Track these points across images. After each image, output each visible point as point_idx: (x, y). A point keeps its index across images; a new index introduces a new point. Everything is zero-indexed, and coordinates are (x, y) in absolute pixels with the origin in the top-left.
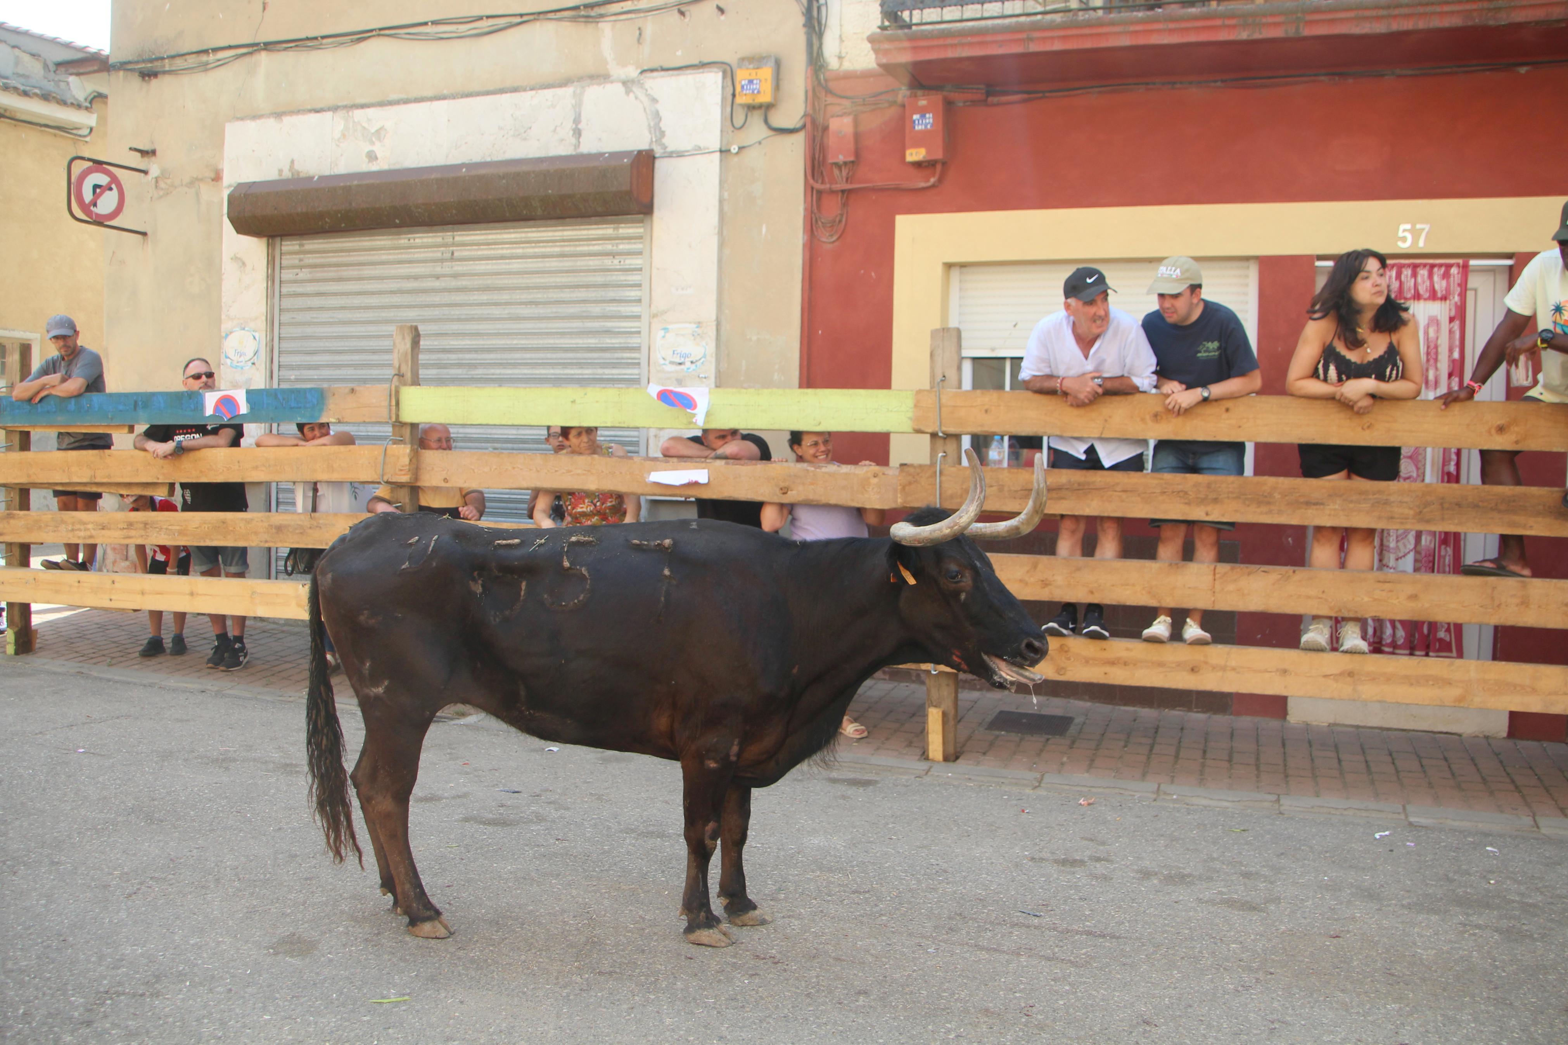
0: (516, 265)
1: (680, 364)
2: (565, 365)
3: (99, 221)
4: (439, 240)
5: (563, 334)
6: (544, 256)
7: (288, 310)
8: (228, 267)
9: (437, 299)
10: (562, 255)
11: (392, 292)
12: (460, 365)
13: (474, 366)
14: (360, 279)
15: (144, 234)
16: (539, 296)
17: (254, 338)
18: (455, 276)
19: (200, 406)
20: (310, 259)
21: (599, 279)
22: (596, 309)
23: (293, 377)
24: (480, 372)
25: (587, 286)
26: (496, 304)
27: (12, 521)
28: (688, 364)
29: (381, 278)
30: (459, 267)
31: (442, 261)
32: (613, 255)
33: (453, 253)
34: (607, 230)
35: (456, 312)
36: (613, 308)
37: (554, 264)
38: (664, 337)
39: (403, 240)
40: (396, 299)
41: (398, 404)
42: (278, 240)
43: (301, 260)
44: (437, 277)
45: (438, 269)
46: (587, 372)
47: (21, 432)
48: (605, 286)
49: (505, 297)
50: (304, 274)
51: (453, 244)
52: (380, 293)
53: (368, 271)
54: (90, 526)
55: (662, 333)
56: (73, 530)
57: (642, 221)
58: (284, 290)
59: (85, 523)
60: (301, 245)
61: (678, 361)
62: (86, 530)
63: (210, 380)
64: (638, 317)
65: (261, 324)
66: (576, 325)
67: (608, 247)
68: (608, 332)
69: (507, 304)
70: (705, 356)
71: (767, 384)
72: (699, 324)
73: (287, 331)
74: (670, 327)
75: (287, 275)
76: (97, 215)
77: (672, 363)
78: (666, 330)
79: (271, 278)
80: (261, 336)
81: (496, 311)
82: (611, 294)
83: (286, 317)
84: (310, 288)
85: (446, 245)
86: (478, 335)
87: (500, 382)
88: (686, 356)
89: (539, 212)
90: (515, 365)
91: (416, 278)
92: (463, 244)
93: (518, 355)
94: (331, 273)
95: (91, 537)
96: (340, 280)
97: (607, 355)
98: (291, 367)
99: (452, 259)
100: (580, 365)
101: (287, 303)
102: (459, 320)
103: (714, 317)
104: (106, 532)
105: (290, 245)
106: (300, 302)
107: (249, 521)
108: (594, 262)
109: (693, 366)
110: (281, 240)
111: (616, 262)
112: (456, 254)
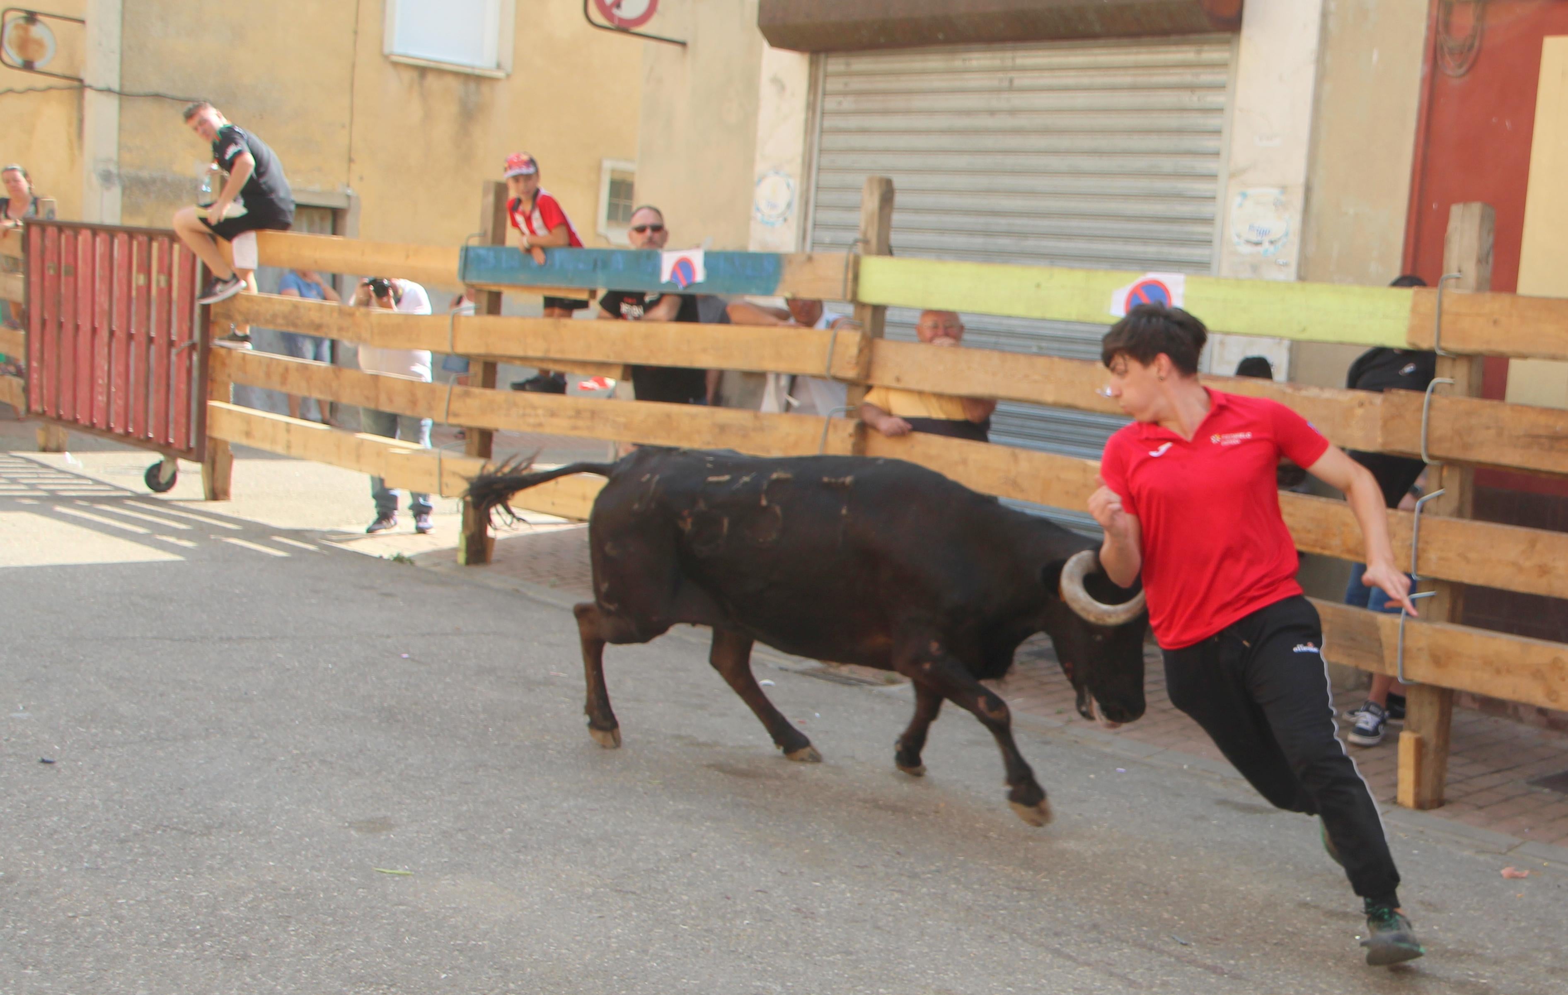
0: (1081, 100)
1: (1258, 244)
2: (1127, 239)
3: (624, 27)
4: (997, 63)
5: (1126, 197)
6: (1114, 88)
7: (830, 151)
8: (767, 90)
9: (989, 142)
10: (1134, 88)
11: (943, 132)
12: (1008, 233)
13: (1023, 235)
14: (907, 112)
15: (683, 44)
16: (1103, 143)
17: (788, 186)
18: (1013, 112)
19: (656, 270)
20: (857, 84)
21: (1174, 121)
22: (1167, 164)
23: (827, 240)
24: (1030, 244)
25: (1159, 131)
26: (1055, 152)
27: (469, 401)
28: (1266, 245)
29: (931, 112)
30: (1018, 100)
31: (999, 90)
32: (1192, 88)
33: (1011, 81)
34: (1185, 54)
35: (1010, 161)
36: (1186, 163)
37: (1124, 99)
38: (1241, 206)
39: (958, 61)
40: (945, 141)
41: (856, 278)
42: (822, 56)
43: (846, 84)
44: (992, 112)
45: (995, 102)
46: (1151, 250)
47: (491, 293)
48: (1180, 131)
49: (1065, 142)
50: (848, 103)
51: (1014, 69)
52: (928, 132)
53: (918, 102)
54: (540, 412)
55: (1238, 200)
56: (524, 415)
57: (1228, 42)
58: (828, 123)
59: (534, 408)
60: (848, 64)
61: (1254, 238)
62: (537, 416)
63: (657, 236)
64: (1212, 177)
65: (796, 167)
66: (1143, 184)
67: (1188, 77)
68: (1180, 196)
69: (1068, 152)
70: (1287, 234)
71: (1362, 278)
72: (1284, 189)
73: (828, 179)
74: (1250, 191)
75: (831, 104)
76: (621, 20)
77: (1248, 242)
78: (1244, 195)
79: (811, 107)
80: (796, 183)
81: (1055, 162)
82: (1187, 142)
83: (826, 161)
84: (854, 122)
85: (1004, 70)
86: (1032, 193)
87: (1053, 258)
88: (1264, 233)
89: (1097, 28)
90: (1070, 236)
91: (969, 113)
92: (1024, 69)
93: (1074, 223)
94: (876, 103)
95: (540, 425)
96: (885, 112)
97: (1175, 228)
98: (827, 227)
99: (1011, 89)
100: (1144, 240)
101: (830, 141)
102: (1014, 172)
103: (1301, 180)
104: (555, 421)
105: (835, 64)
106: (841, 141)
107: (693, 417)
108: (1169, 98)
109: (1272, 249)
110: (827, 57)
111: (1195, 99)
112: (1017, 83)
